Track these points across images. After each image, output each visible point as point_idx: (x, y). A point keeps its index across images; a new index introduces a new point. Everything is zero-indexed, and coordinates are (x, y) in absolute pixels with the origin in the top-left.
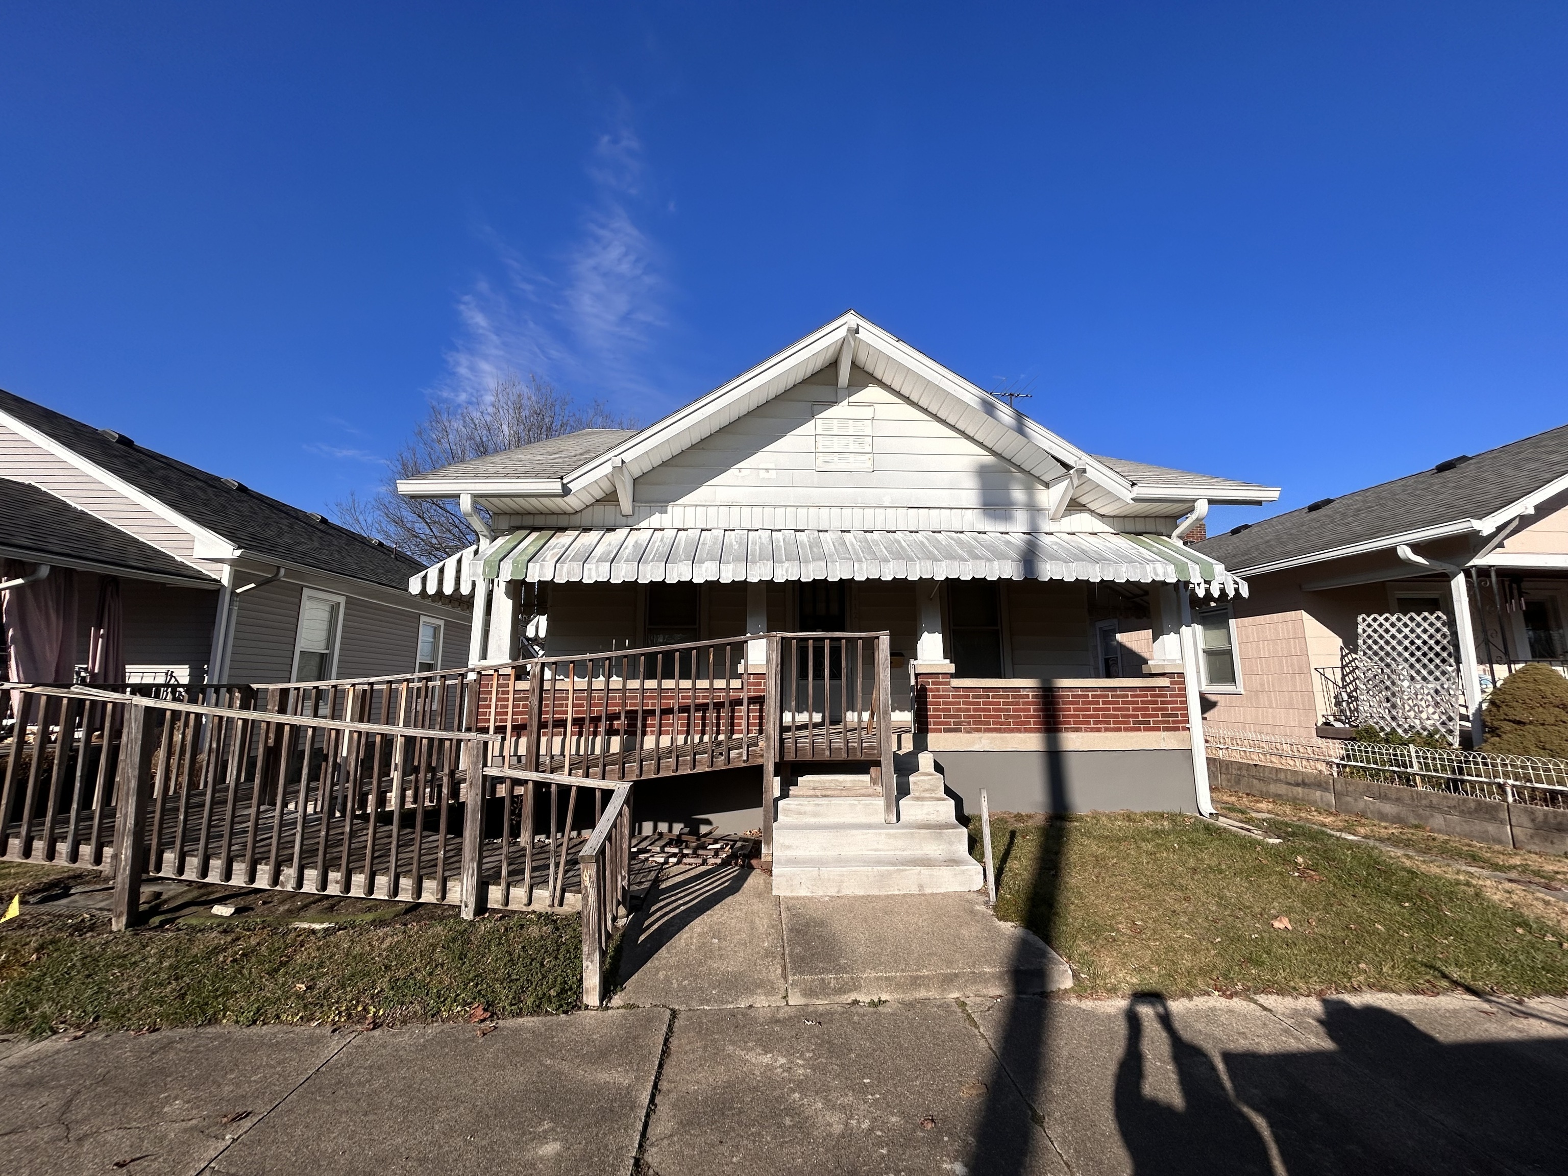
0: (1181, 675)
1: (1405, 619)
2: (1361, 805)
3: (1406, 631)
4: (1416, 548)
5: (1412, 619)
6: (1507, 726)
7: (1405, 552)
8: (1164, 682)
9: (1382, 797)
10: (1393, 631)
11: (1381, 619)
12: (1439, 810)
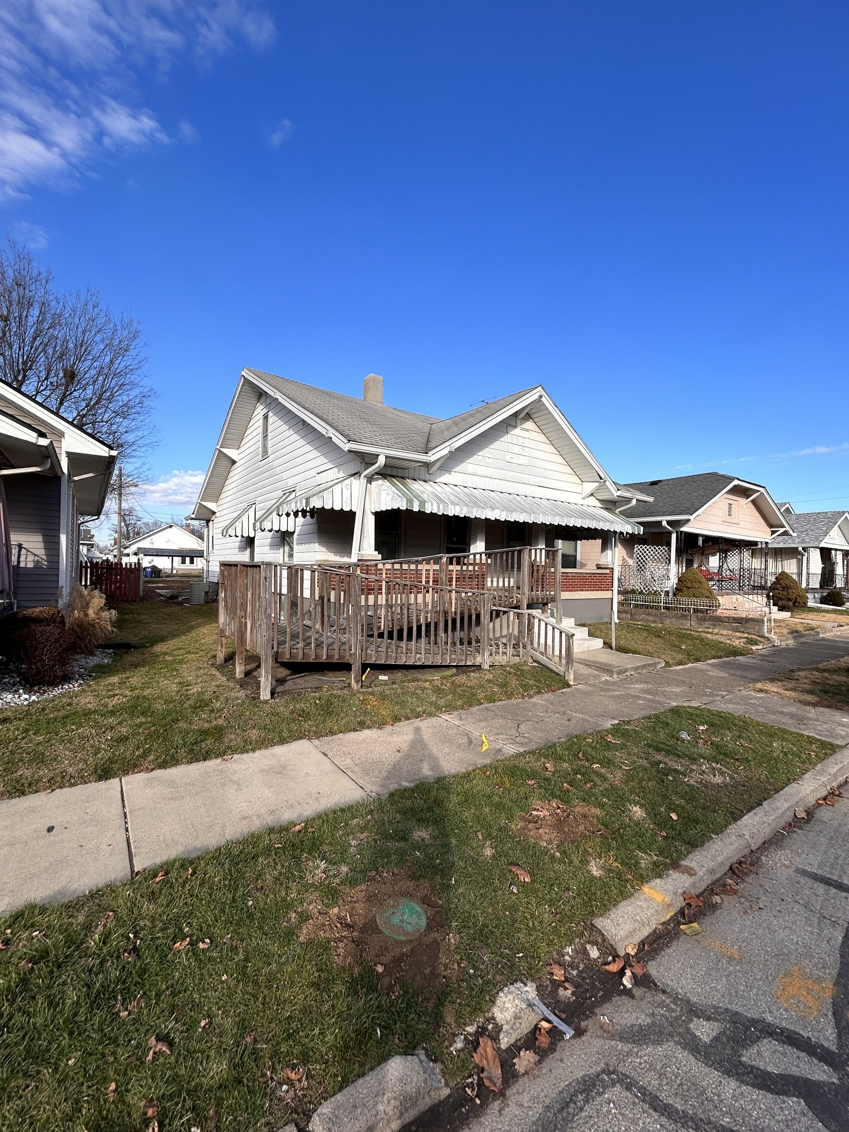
0: (613, 569)
1: (652, 548)
2: (641, 617)
3: (652, 552)
4: (668, 522)
5: (655, 548)
6: (685, 589)
7: (664, 523)
8: (608, 571)
9: (649, 615)
10: (647, 552)
11: (644, 547)
12: (669, 618)
